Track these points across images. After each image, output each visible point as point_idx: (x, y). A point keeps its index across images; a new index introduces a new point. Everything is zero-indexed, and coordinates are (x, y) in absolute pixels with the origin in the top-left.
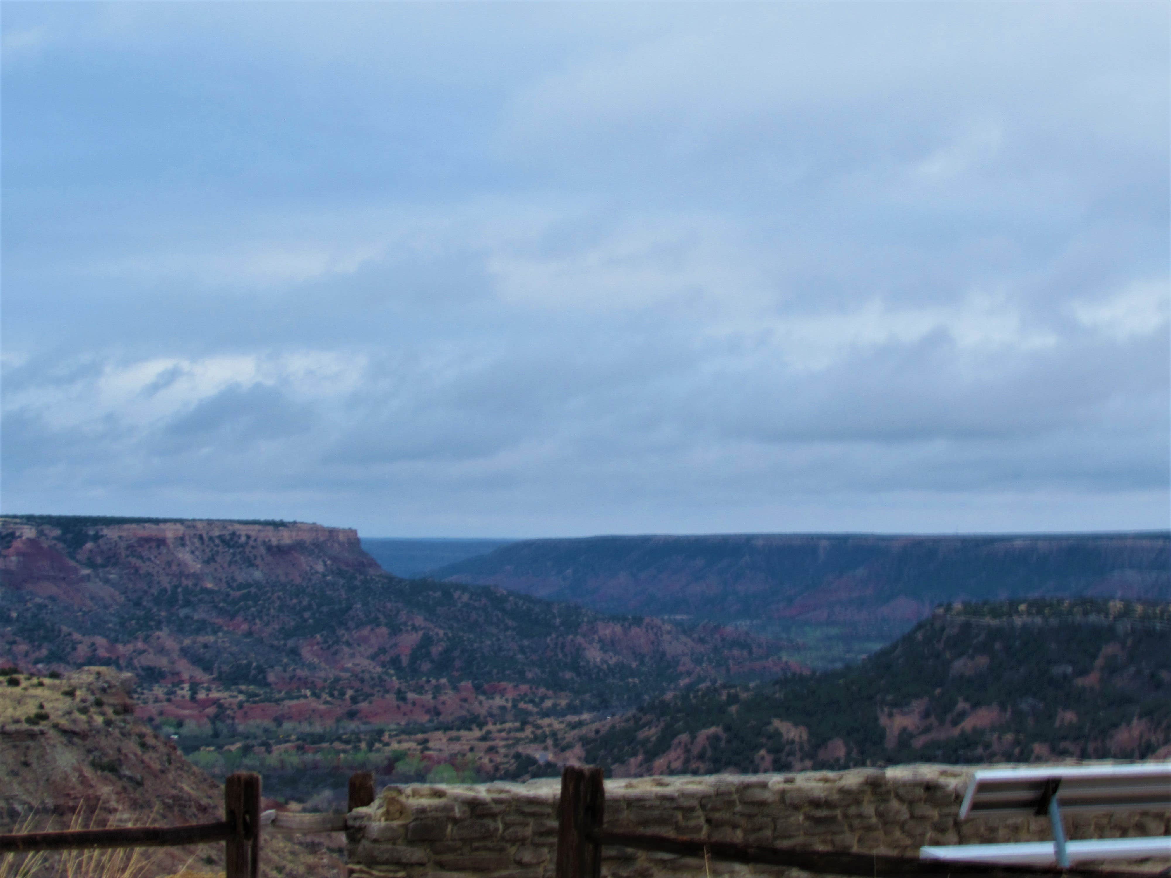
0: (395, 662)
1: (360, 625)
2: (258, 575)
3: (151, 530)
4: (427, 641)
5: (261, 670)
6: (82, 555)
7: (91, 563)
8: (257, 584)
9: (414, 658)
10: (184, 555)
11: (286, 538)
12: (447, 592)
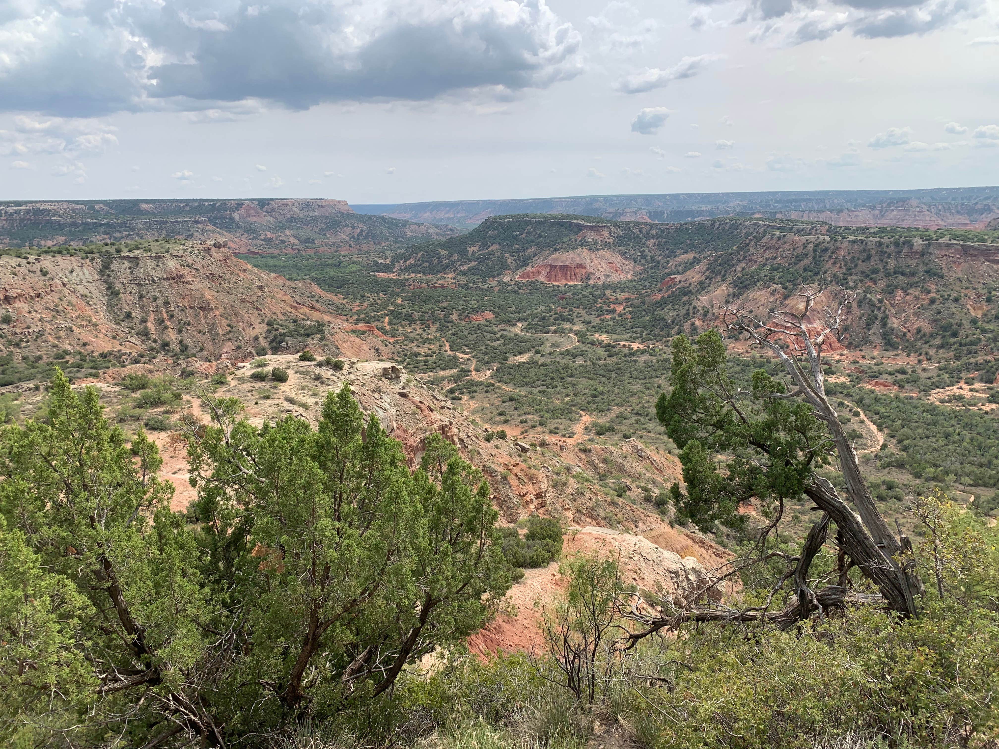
0: (353, 237)
1: (344, 227)
2: (316, 214)
3: (284, 201)
4: (362, 231)
5: (313, 240)
6: (264, 209)
7: (267, 212)
8: (315, 216)
9: (358, 235)
10: (294, 209)
11: (324, 203)
12: (370, 218)
